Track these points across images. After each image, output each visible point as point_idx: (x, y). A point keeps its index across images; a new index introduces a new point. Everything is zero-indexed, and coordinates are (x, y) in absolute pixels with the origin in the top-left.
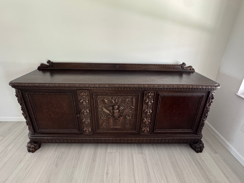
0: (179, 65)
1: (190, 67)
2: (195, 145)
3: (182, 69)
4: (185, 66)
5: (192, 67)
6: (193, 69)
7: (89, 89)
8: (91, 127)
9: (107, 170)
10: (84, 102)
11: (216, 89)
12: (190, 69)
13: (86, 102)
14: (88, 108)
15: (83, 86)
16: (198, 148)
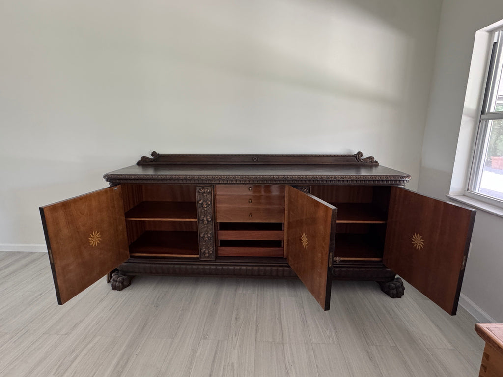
0: (353, 156)
1: (371, 158)
2: (388, 284)
3: (357, 162)
4: (361, 156)
5: (374, 158)
6: (376, 162)
7: (213, 182)
8: (213, 247)
9: (237, 315)
10: (205, 203)
11: (403, 181)
12: (371, 162)
13: (207, 204)
14: (209, 213)
15: (204, 178)
16: (393, 289)
